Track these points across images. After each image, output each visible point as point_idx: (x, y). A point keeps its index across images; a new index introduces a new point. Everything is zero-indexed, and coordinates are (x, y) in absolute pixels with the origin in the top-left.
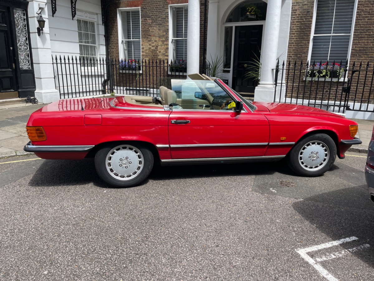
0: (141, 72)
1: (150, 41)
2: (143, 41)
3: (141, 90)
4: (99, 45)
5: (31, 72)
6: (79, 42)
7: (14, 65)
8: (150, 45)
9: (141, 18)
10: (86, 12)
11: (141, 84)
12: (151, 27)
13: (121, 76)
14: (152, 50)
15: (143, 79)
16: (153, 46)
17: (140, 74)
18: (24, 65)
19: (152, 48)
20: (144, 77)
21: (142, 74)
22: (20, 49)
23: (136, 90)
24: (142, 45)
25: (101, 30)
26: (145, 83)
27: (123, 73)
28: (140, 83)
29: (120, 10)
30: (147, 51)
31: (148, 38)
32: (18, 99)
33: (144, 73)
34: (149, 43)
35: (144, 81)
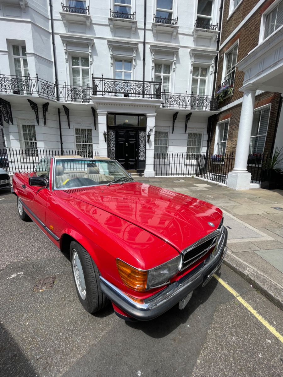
0: (223, 163)
1: (232, 141)
2: (228, 142)
3: (222, 176)
4: (202, 147)
5: (144, 161)
6: (187, 146)
7: (136, 157)
8: (232, 144)
9: (230, 125)
10: (196, 128)
11: (222, 173)
12: (234, 131)
13: (213, 166)
14: (233, 147)
15: (224, 169)
16: (234, 145)
17: (222, 165)
18: (141, 158)
19: (233, 146)
20: (225, 167)
21: (224, 165)
22: (140, 150)
23: (219, 176)
24: (227, 144)
25: (205, 137)
26: (225, 172)
27: (214, 164)
28: (222, 171)
29: (219, 123)
30: (229, 149)
31: (231, 139)
32: (136, 174)
33: (225, 164)
34: (231, 142)
35: (225, 170)
